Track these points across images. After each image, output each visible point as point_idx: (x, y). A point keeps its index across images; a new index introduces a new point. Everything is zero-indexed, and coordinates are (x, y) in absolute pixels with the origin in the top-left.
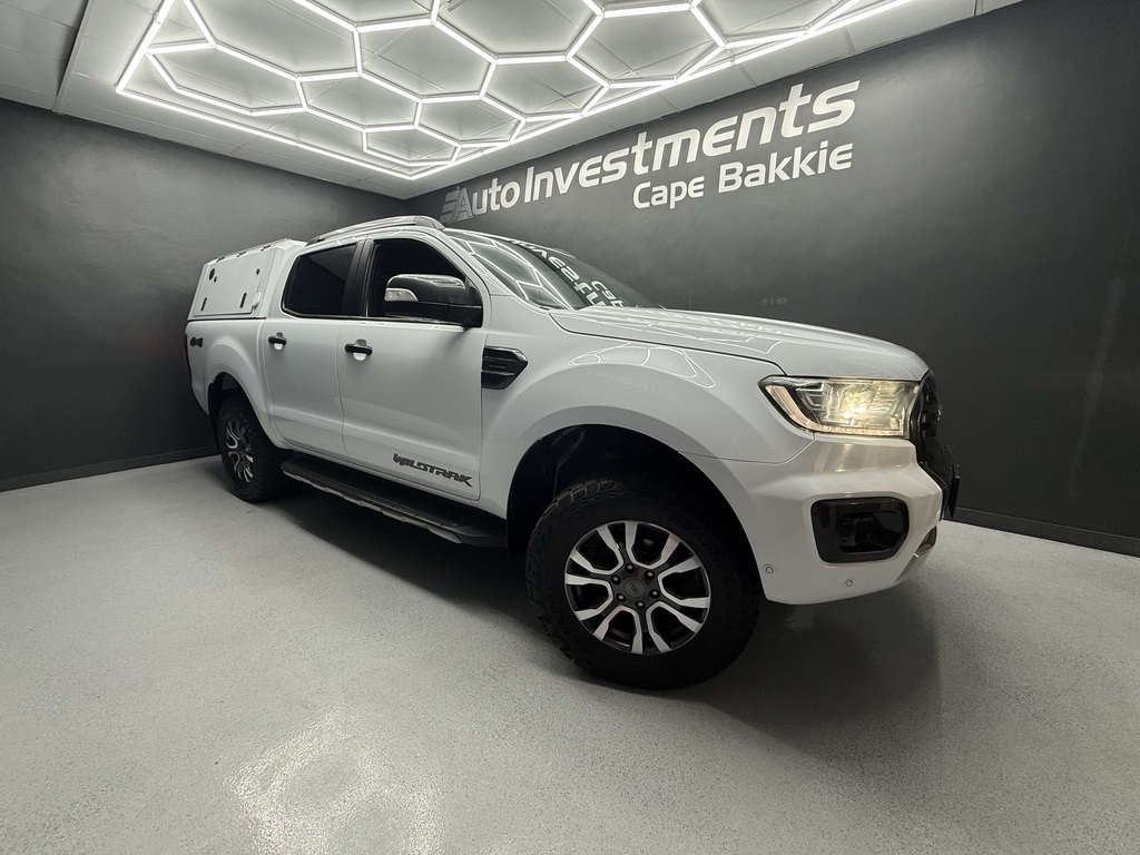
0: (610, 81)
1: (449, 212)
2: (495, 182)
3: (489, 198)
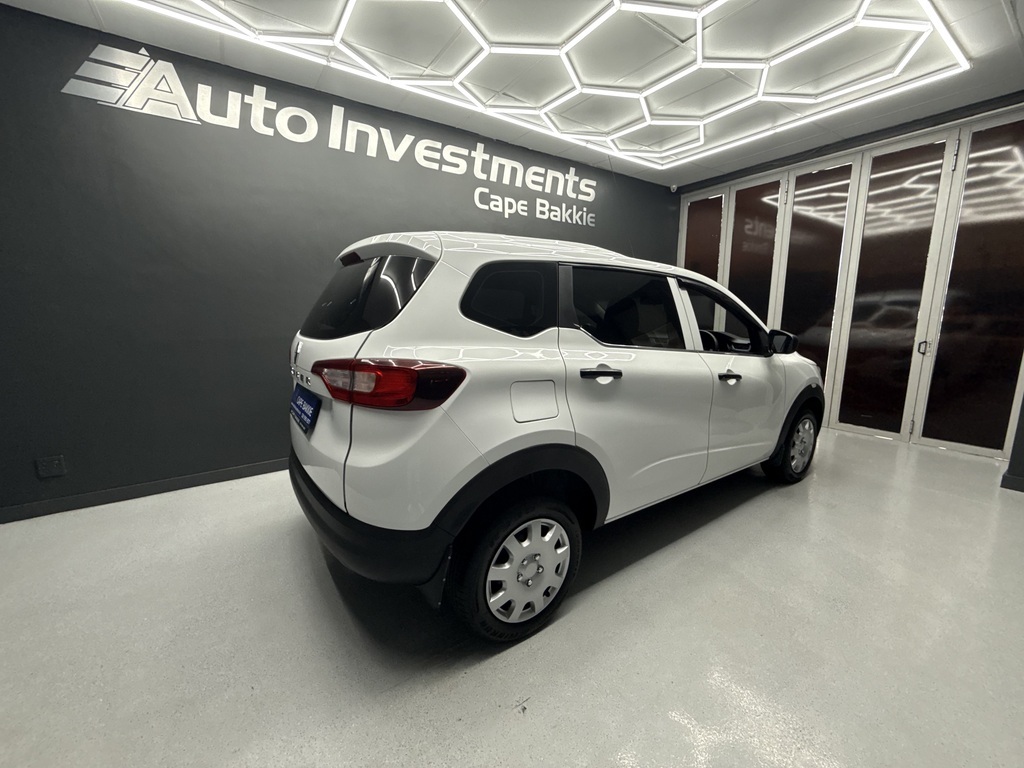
1: (109, 84)
2: (260, 91)
3: (246, 109)
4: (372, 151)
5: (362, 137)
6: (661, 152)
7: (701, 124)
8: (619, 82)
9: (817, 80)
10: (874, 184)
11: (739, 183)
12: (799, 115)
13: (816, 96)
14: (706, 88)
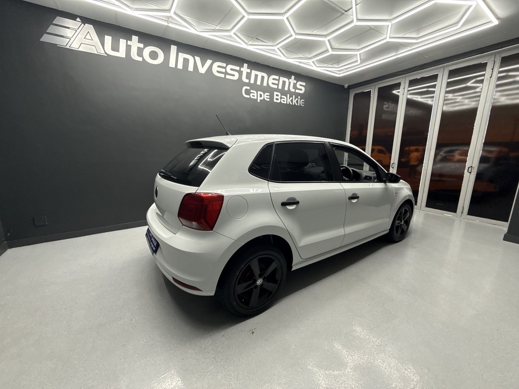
1: (62, 36)
2: (135, 38)
3: (128, 48)
4: (191, 68)
5: (186, 61)
6: (338, 68)
7: (358, 53)
8: (314, 33)
9: (418, 30)
10: (449, 84)
11: (378, 84)
12: (409, 48)
13: (418, 38)
14: (360, 35)
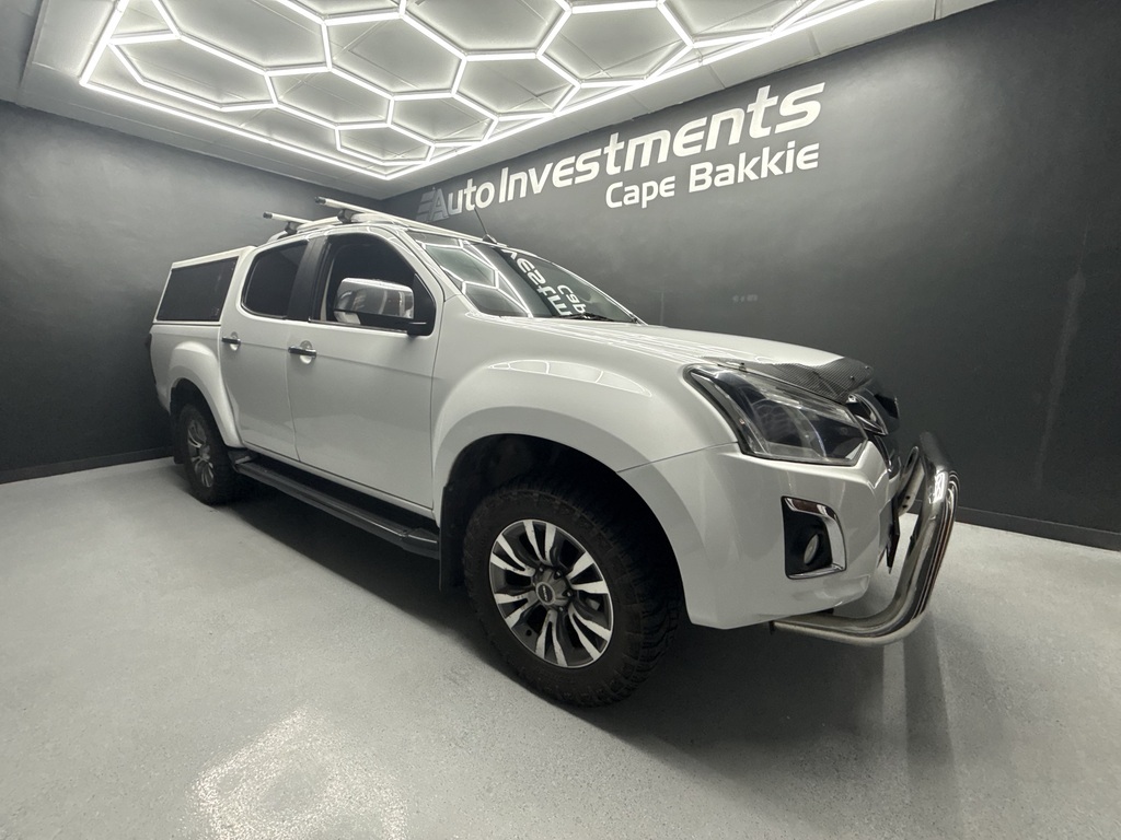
0: (581, 80)
1: (425, 213)
2: (470, 183)
3: (465, 198)
